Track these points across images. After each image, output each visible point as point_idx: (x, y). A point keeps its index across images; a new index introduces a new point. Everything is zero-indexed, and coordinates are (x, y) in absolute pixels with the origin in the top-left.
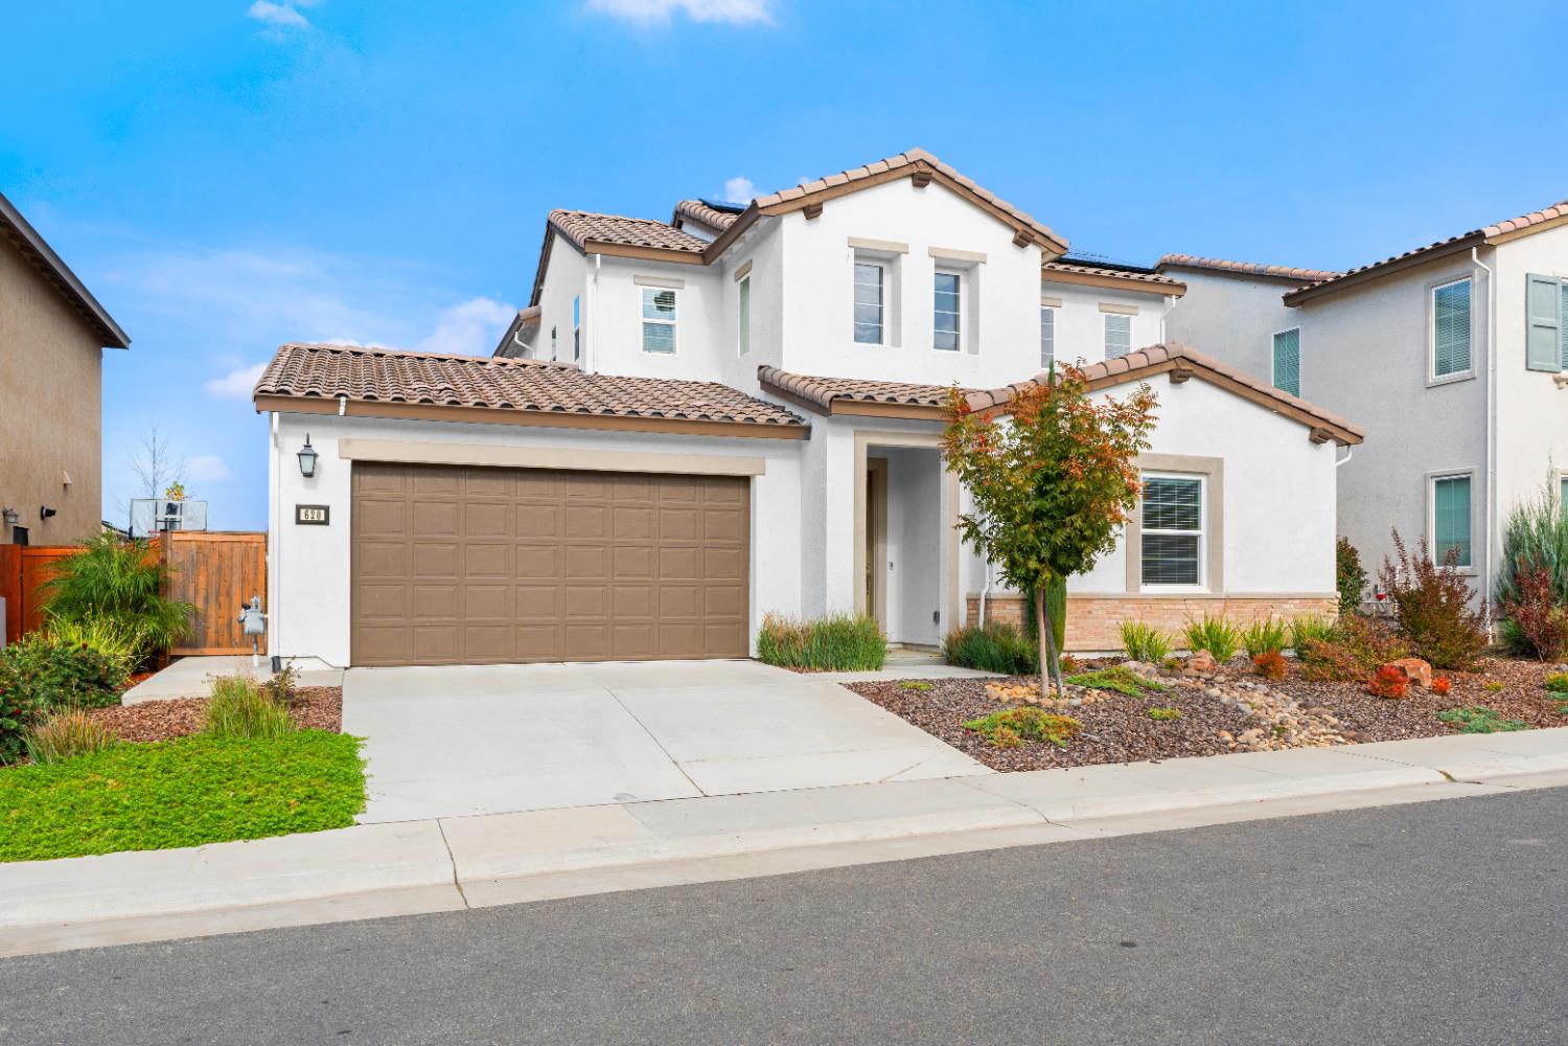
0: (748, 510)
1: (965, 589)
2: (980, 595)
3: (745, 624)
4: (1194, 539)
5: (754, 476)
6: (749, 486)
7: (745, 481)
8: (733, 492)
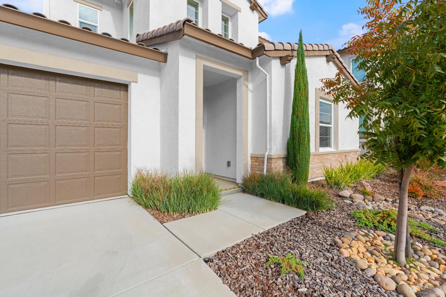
0: (127, 104)
1: (250, 151)
2: (264, 155)
3: (125, 173)
4: (330, 128)
5: (130, 82)
6: (127, 91)
7: (125, 87)
8: (117, 93)
